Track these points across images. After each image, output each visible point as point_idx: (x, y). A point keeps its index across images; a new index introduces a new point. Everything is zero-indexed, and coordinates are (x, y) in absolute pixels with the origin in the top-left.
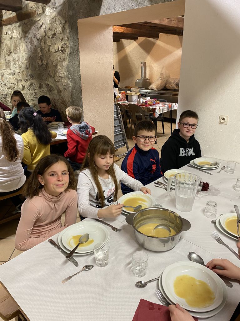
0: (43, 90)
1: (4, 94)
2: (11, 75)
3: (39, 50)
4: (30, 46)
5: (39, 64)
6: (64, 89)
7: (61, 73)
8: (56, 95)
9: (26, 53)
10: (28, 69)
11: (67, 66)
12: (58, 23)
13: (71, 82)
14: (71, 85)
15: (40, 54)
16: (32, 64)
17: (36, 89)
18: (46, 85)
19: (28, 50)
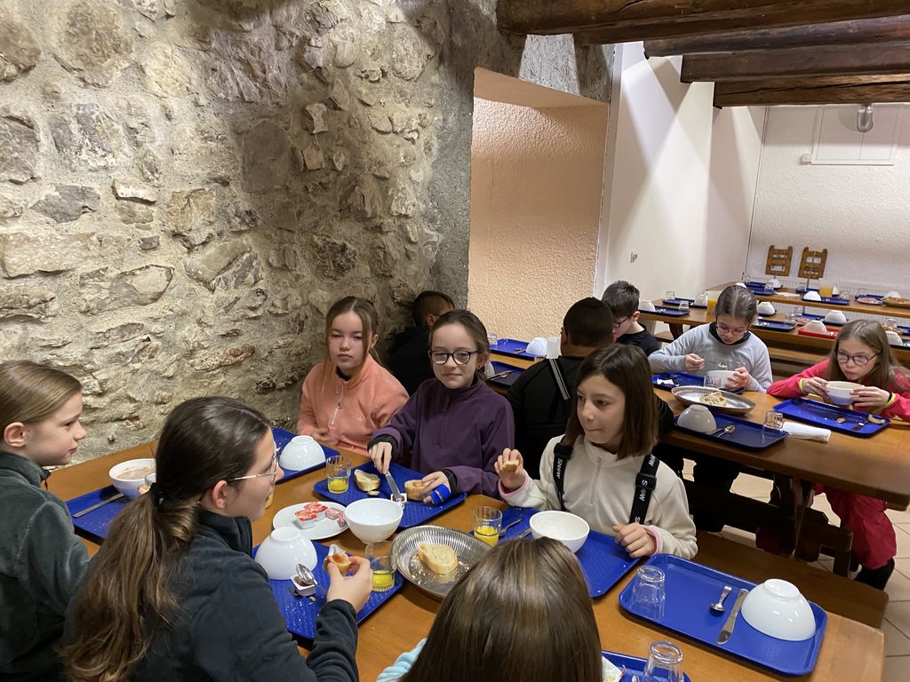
0: (299, 272)
3: (317, 110)
4: (238, 79)
5: (309, 165)
6: (408, 256)
7: (407, 203)
8: (364, 281)
9: (203, 101)
10: (225, 183)
11: (430, 183)
12: (411, 48)
13: (437, 230)
14: (437, 238)
15: (319, 125)
16: (253, 164)
17: (263, 274)
18: (320, 251)
19: (227, 94)
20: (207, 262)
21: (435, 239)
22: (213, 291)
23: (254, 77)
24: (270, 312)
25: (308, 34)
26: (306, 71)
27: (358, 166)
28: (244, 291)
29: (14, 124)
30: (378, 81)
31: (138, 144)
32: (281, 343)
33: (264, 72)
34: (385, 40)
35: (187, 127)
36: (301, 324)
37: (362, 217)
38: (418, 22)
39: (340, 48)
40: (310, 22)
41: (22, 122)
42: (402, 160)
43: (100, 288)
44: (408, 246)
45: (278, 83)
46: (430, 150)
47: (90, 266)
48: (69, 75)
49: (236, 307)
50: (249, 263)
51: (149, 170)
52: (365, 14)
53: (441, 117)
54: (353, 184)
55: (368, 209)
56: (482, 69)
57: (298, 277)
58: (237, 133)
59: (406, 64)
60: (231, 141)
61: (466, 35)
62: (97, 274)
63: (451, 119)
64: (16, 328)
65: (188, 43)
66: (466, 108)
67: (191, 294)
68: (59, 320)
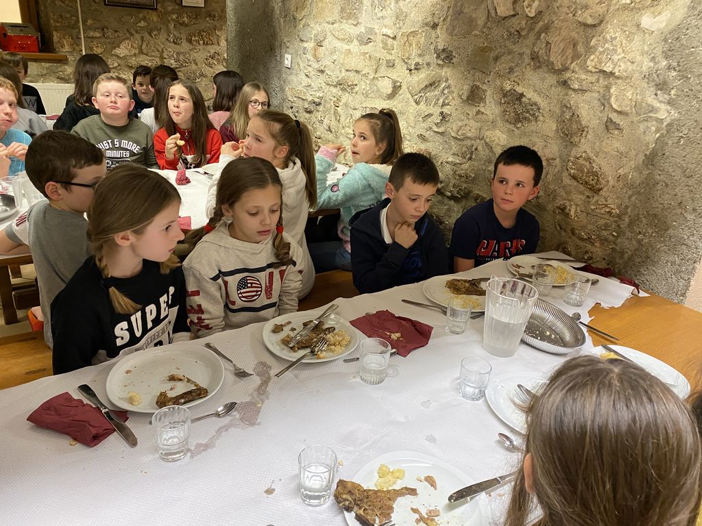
0: (482, 110)
1: (310, 99)
2: (356, 42)
10: (435, 28)
17: (452, 102)
18: (505, 95)
20: (418, 83)
21: (663, 115)
24: (450, 133)
36: (471, 154)
37: (553, 69)
44: (614, 116)
51: (396, 18)
54: (543, 30)
55: (555, 60)
57: (478, 112)
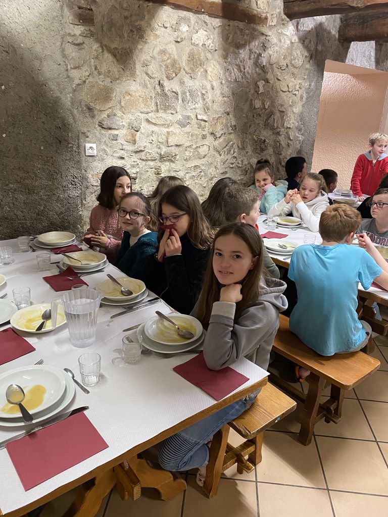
3: (261, 84)
4: (236, 73)
5: (256, 107)
6: (288, 145)
7: (291, 122)
8: (270, 155)
9: (224, 82)
10: (228, 114)
11: (301, 113)
12: (299, 54)
13: (302, 135)
14: (301, 138)
15: (261, 90)
16: (237, 106)
17: (236, 150)
18: (256, 142)
19: (231, 79)
20: (219, 144)
21: (300, 139)
22: (220, 155)
23: (241, 71)
24: (237, 166)
25: (261, 52)
26: (258, 67)
27: (273, 106)
28: (229, 157)
29: (173, 94)
30: (284, 69)
31: (204, 100)
32: (239, 178)
33: (244, 69)
34: (289, 51)
35: (218, 92)
36: (247, 172)
37: (273, 128)
38: (304, 41)
39: (272, 57)
40: (262, 46)
41: (175, 93)
42: (291, 103)
43: (190, 152)
44: (289, 141)
45: (248, 73)
46: (302, 99)
47: (188, 144)
48: (187, 75)
49: (227, 162)
50: (233, 145)
51: (206, 109)
52: (283, 41)
53: (309, 84)
54: (271, 114)
55: (275, 125)
56: (329, 60)
57: (247, 152)
58: (233, 94)
59: (297, 61)
60: (231, 97)
61: (323, 45)
62: (190, 146)
63: (313, 84)
64: (167, 163)
65: (221, 60)
66: (320, 79)
67: (214, 156)
68: (178, 162)
